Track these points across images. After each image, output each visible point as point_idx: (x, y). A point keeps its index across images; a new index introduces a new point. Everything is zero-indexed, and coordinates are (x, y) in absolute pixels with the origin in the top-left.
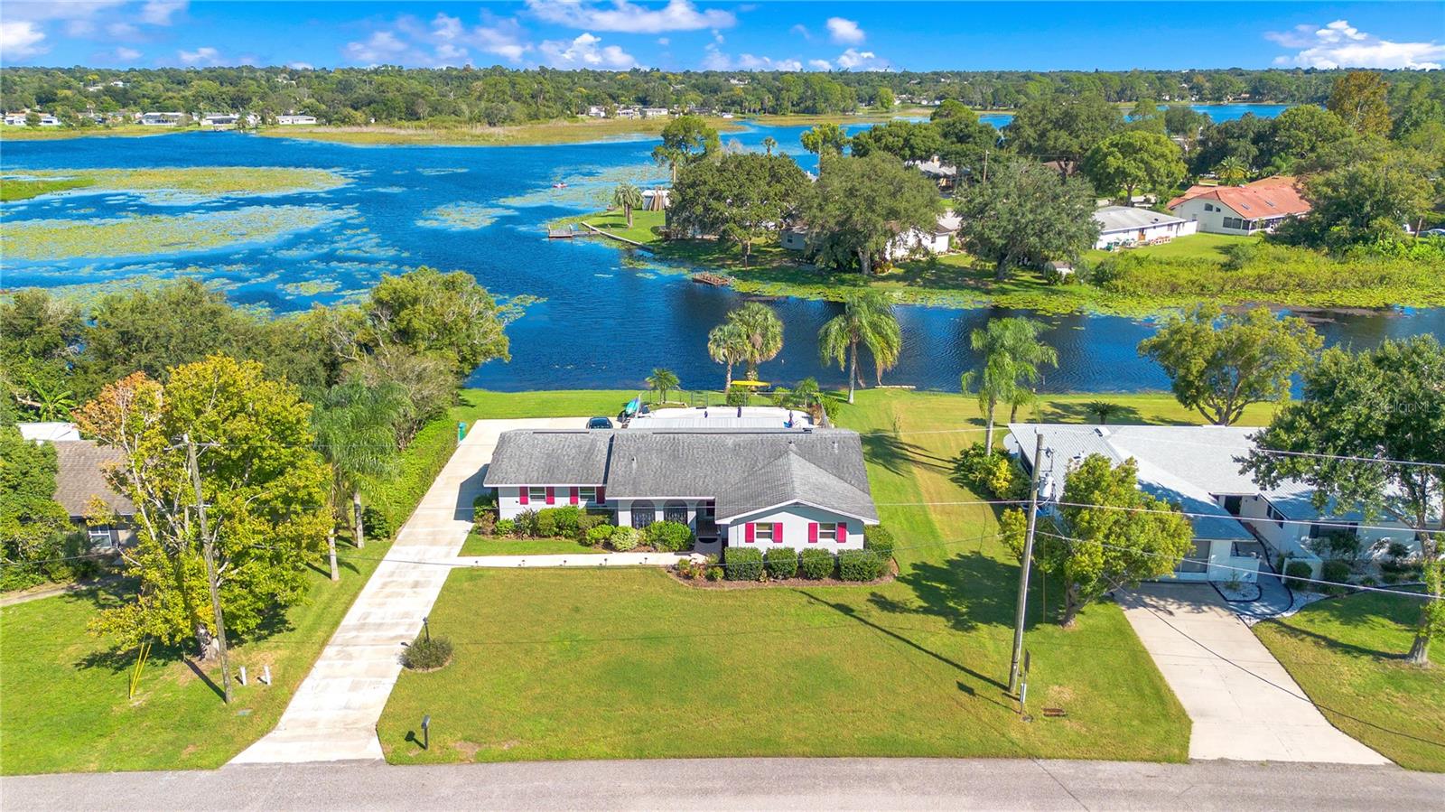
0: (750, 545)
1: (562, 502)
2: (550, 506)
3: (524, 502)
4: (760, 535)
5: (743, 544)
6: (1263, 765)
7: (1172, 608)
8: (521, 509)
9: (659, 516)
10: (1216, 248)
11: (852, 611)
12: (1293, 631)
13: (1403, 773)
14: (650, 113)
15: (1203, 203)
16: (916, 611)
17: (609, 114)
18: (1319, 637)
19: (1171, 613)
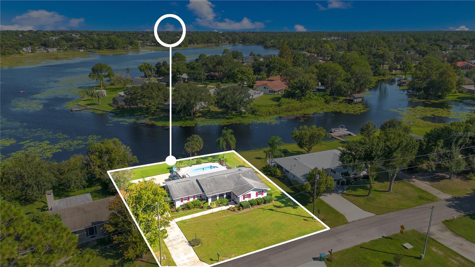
0: (244, 200)
1: (191, 200)
2: (188, 201)
3: (182, 201)
4: (246, 197)
5: (243, 200)
6: (359, 220)
7: (326, 195)
8: (182, 204)
9: (218, 198)
10: (270, 99)
11: (273, 210)
12: (348, 195)
13: (378, 216)
14: (50, 50)
15: (263, 87)
16: (284, 207)
17: (33, 51)
18: (352, 195)
19: (327, 196)
